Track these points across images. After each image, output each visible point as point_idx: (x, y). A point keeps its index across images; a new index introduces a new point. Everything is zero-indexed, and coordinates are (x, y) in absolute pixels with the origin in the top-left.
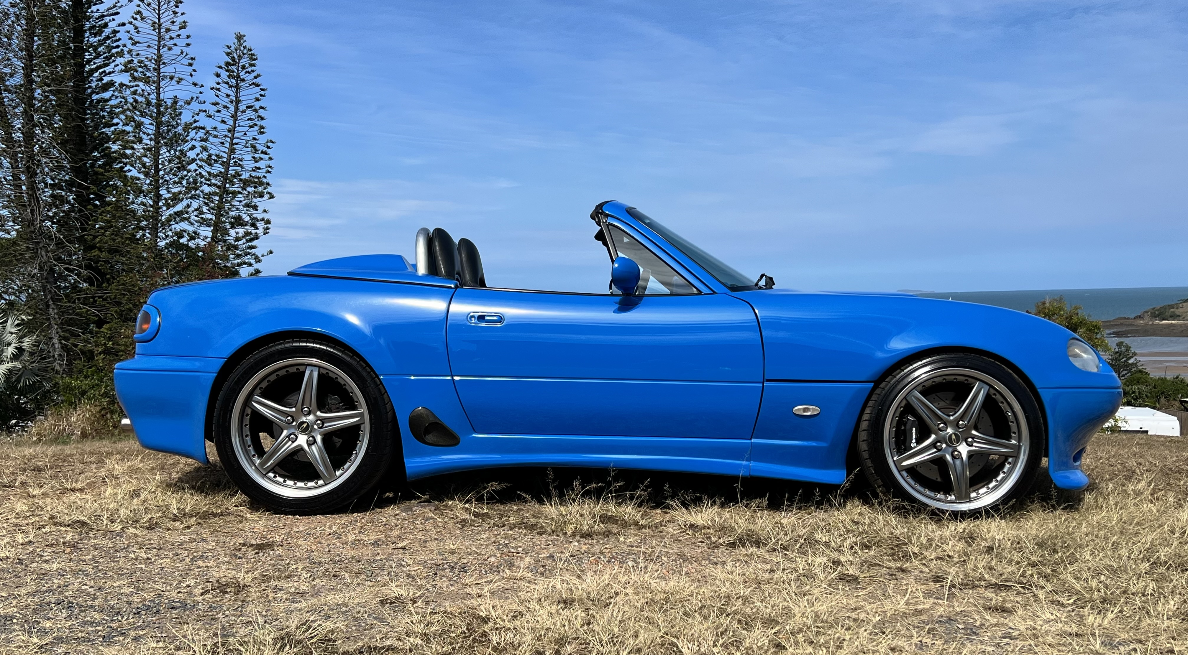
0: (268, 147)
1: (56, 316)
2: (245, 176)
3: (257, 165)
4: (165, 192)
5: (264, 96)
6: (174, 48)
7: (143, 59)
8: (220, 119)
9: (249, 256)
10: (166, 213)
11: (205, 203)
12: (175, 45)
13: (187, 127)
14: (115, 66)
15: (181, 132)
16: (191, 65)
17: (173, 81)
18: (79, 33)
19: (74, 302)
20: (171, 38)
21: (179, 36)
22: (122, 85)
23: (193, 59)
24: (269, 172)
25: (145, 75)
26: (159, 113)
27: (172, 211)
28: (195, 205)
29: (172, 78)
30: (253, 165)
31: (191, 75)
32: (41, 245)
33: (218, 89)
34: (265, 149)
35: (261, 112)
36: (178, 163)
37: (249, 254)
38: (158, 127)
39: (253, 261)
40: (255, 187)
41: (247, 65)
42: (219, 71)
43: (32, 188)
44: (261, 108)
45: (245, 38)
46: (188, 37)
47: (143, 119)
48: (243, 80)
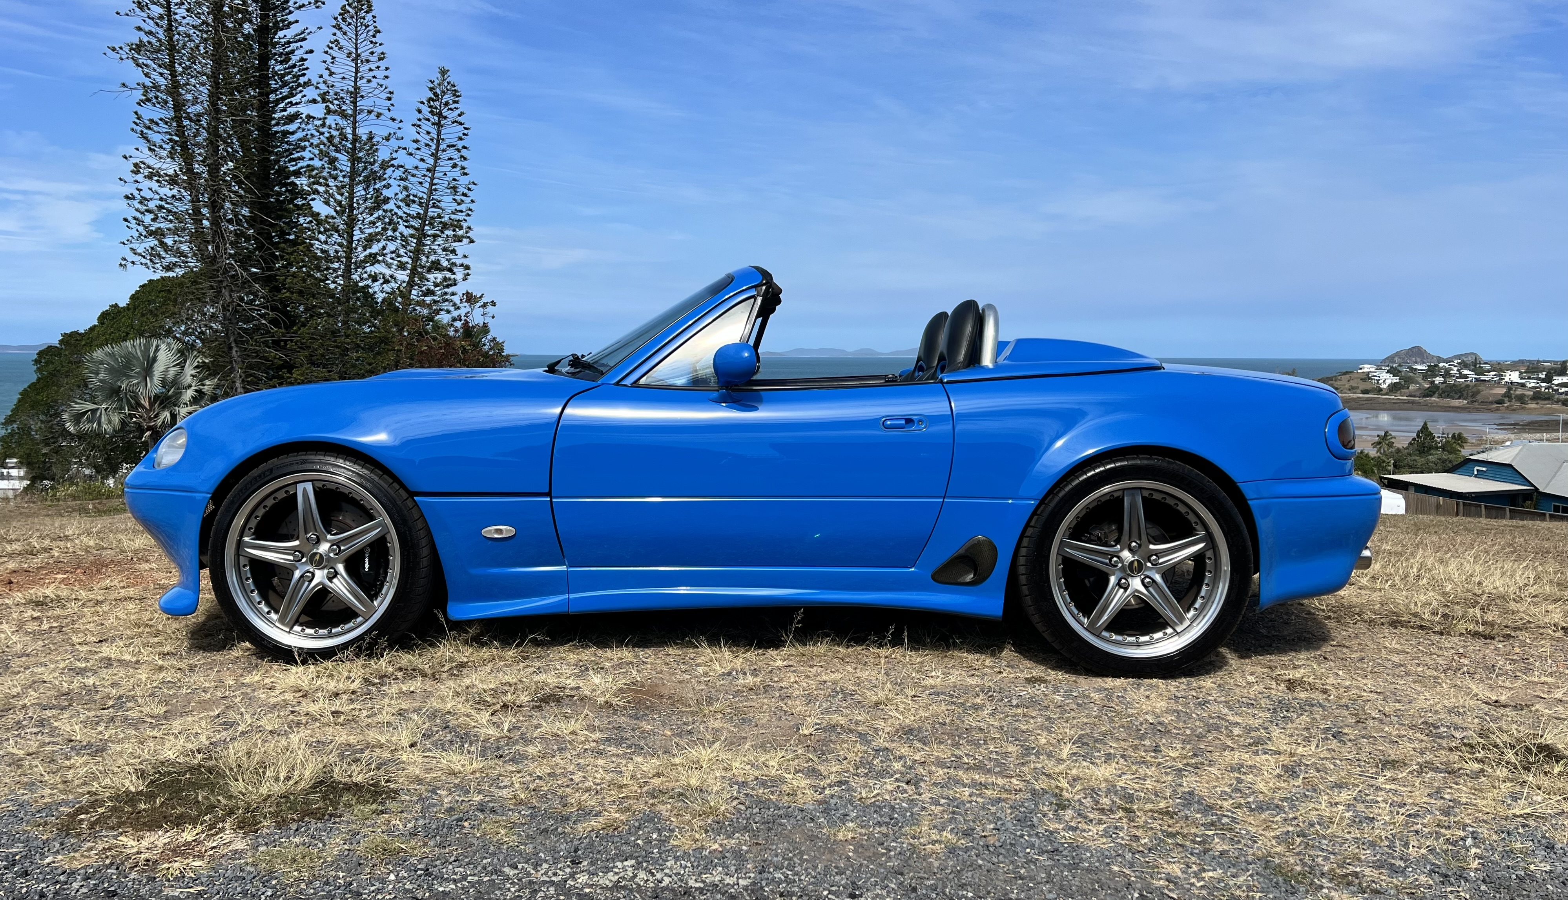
0: (469, 189)
1: (239, 359)
2: (446, 219)
3: (459, 208)
5: (466, 135)
6: (374, 80)
7: (338, 91)
8: (419, 157)
9: (447, 303)
10: (360, 254)
11: (403, 246)
12: (374, 77)
13: (385, 165)
14: (303, 97)
15: (377, 169)
16: (389, 99)
17: (371, 115)
18: (264, 59)
19: (259, 345)
20: (370, 70)
21: (378, 67)
22: (309, 117)
23: (391, 93)
24: (469, 215)
25: (340, 108)
26: (355, 149)
27: (366, 252)
28: (391, 247)
29: (370, 112)
30: (454, 206)
31: (389, 110)
32: (225, 284)
33: (419, 126)
34: (466, 191)
35: (464, 152)
36: (373, 202)
37: (447, 300)
38: (353, 164)
39: (452, 309)
40: (454, 231)
41: (451, 102)
42: (421, 106)
43: (217, 223)
44: (464, 147)
45: (449, 73)
46: (387, 69)
47: (338, 155)
48: (445, 118)
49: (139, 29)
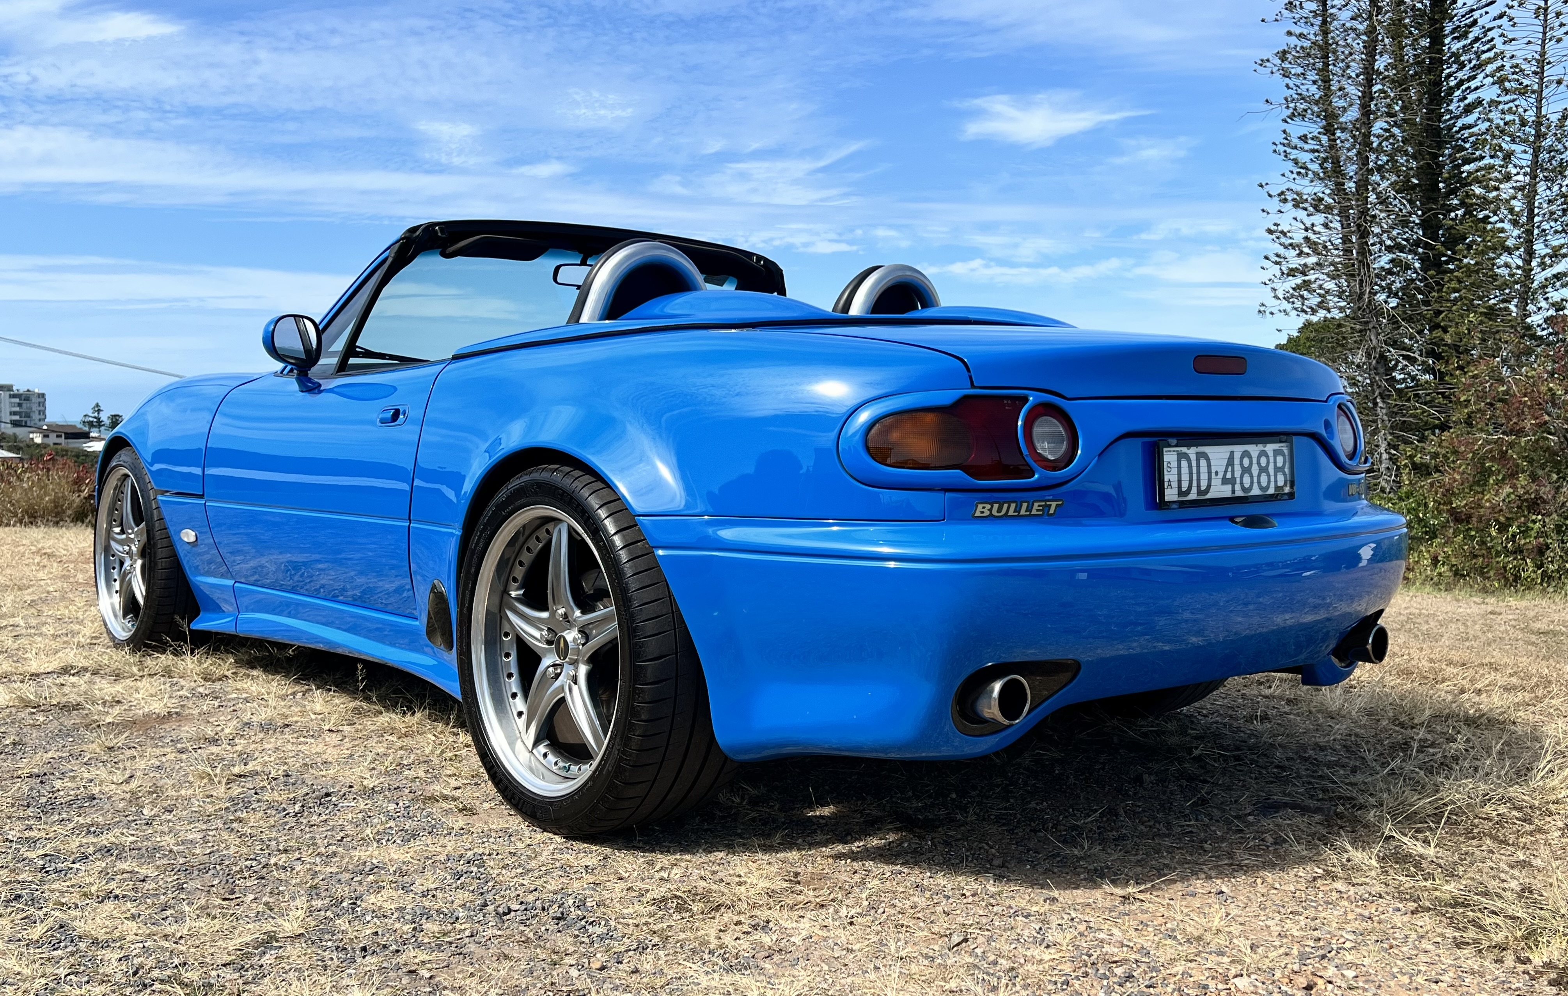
1: (1385, 418)
4: (1542, 246)
7: (1519, 62)
10: (1539, 277)
14: (1484, 78)
17: (1562, 86)
18: (1437, 39)
19: (1409, 400)
22: (1490, 102)
25: (1521, 84)
26: (1539, 136)
27: (1549, 272)
29: (1560, 82)
32: (1371, 326)
36: (1562, 204)
38: (1536, 155)
43: (1364, 251)
47: (1514, 147)
49: (1289, 33)
